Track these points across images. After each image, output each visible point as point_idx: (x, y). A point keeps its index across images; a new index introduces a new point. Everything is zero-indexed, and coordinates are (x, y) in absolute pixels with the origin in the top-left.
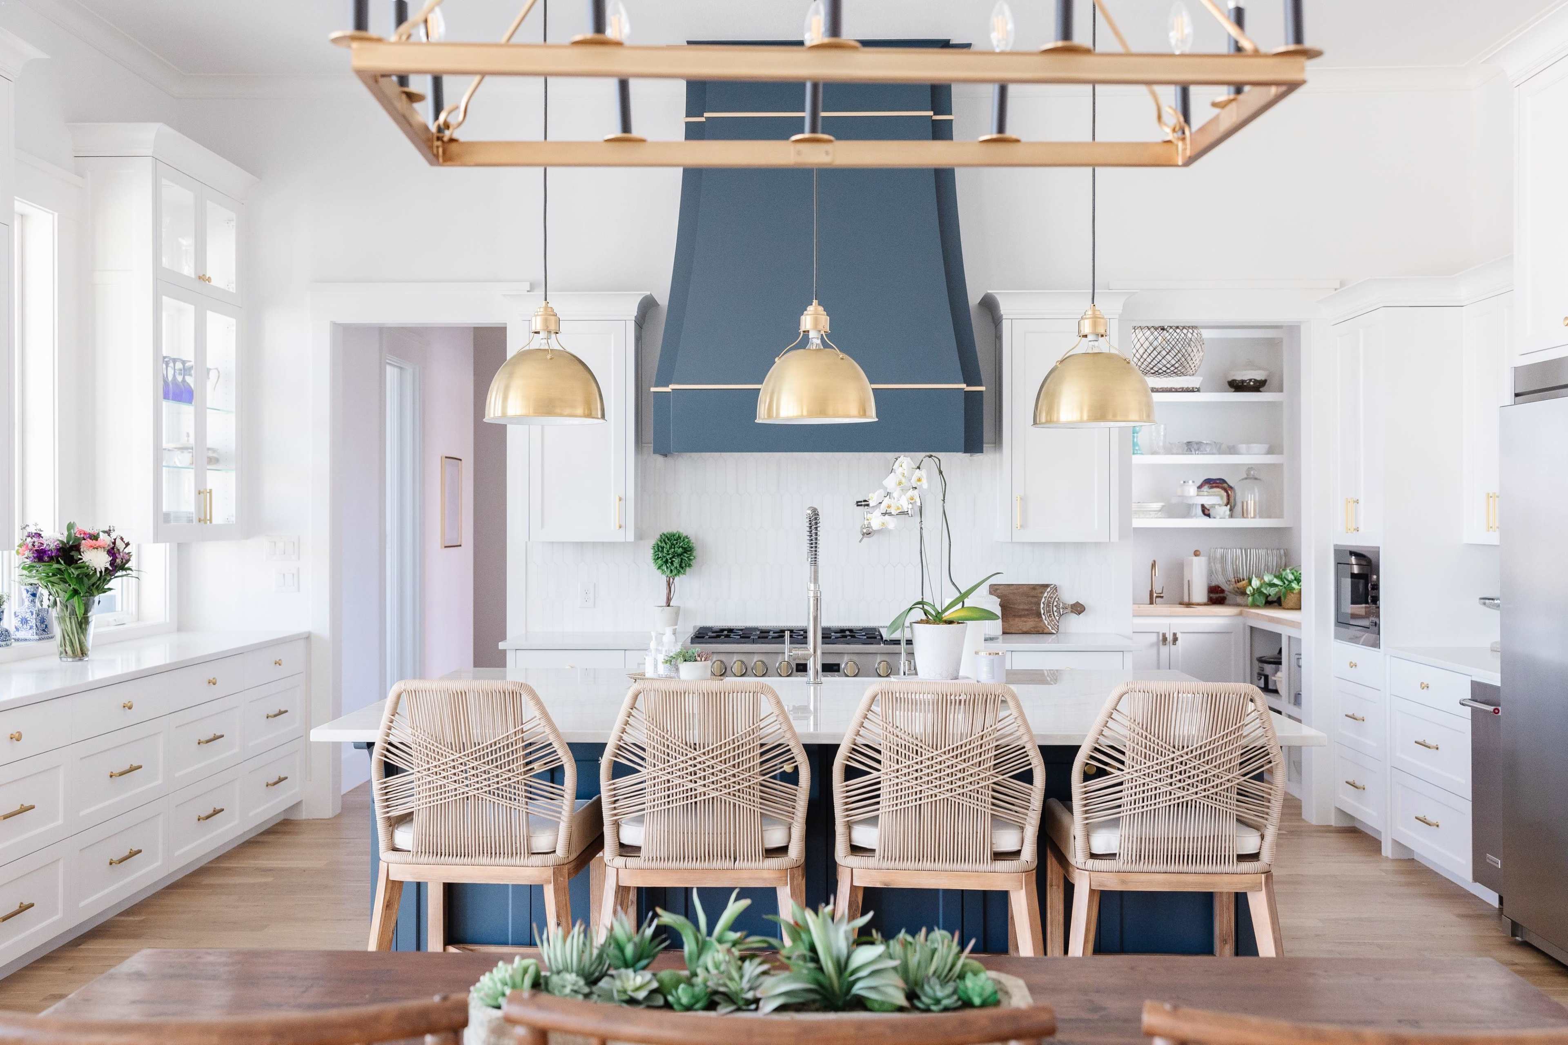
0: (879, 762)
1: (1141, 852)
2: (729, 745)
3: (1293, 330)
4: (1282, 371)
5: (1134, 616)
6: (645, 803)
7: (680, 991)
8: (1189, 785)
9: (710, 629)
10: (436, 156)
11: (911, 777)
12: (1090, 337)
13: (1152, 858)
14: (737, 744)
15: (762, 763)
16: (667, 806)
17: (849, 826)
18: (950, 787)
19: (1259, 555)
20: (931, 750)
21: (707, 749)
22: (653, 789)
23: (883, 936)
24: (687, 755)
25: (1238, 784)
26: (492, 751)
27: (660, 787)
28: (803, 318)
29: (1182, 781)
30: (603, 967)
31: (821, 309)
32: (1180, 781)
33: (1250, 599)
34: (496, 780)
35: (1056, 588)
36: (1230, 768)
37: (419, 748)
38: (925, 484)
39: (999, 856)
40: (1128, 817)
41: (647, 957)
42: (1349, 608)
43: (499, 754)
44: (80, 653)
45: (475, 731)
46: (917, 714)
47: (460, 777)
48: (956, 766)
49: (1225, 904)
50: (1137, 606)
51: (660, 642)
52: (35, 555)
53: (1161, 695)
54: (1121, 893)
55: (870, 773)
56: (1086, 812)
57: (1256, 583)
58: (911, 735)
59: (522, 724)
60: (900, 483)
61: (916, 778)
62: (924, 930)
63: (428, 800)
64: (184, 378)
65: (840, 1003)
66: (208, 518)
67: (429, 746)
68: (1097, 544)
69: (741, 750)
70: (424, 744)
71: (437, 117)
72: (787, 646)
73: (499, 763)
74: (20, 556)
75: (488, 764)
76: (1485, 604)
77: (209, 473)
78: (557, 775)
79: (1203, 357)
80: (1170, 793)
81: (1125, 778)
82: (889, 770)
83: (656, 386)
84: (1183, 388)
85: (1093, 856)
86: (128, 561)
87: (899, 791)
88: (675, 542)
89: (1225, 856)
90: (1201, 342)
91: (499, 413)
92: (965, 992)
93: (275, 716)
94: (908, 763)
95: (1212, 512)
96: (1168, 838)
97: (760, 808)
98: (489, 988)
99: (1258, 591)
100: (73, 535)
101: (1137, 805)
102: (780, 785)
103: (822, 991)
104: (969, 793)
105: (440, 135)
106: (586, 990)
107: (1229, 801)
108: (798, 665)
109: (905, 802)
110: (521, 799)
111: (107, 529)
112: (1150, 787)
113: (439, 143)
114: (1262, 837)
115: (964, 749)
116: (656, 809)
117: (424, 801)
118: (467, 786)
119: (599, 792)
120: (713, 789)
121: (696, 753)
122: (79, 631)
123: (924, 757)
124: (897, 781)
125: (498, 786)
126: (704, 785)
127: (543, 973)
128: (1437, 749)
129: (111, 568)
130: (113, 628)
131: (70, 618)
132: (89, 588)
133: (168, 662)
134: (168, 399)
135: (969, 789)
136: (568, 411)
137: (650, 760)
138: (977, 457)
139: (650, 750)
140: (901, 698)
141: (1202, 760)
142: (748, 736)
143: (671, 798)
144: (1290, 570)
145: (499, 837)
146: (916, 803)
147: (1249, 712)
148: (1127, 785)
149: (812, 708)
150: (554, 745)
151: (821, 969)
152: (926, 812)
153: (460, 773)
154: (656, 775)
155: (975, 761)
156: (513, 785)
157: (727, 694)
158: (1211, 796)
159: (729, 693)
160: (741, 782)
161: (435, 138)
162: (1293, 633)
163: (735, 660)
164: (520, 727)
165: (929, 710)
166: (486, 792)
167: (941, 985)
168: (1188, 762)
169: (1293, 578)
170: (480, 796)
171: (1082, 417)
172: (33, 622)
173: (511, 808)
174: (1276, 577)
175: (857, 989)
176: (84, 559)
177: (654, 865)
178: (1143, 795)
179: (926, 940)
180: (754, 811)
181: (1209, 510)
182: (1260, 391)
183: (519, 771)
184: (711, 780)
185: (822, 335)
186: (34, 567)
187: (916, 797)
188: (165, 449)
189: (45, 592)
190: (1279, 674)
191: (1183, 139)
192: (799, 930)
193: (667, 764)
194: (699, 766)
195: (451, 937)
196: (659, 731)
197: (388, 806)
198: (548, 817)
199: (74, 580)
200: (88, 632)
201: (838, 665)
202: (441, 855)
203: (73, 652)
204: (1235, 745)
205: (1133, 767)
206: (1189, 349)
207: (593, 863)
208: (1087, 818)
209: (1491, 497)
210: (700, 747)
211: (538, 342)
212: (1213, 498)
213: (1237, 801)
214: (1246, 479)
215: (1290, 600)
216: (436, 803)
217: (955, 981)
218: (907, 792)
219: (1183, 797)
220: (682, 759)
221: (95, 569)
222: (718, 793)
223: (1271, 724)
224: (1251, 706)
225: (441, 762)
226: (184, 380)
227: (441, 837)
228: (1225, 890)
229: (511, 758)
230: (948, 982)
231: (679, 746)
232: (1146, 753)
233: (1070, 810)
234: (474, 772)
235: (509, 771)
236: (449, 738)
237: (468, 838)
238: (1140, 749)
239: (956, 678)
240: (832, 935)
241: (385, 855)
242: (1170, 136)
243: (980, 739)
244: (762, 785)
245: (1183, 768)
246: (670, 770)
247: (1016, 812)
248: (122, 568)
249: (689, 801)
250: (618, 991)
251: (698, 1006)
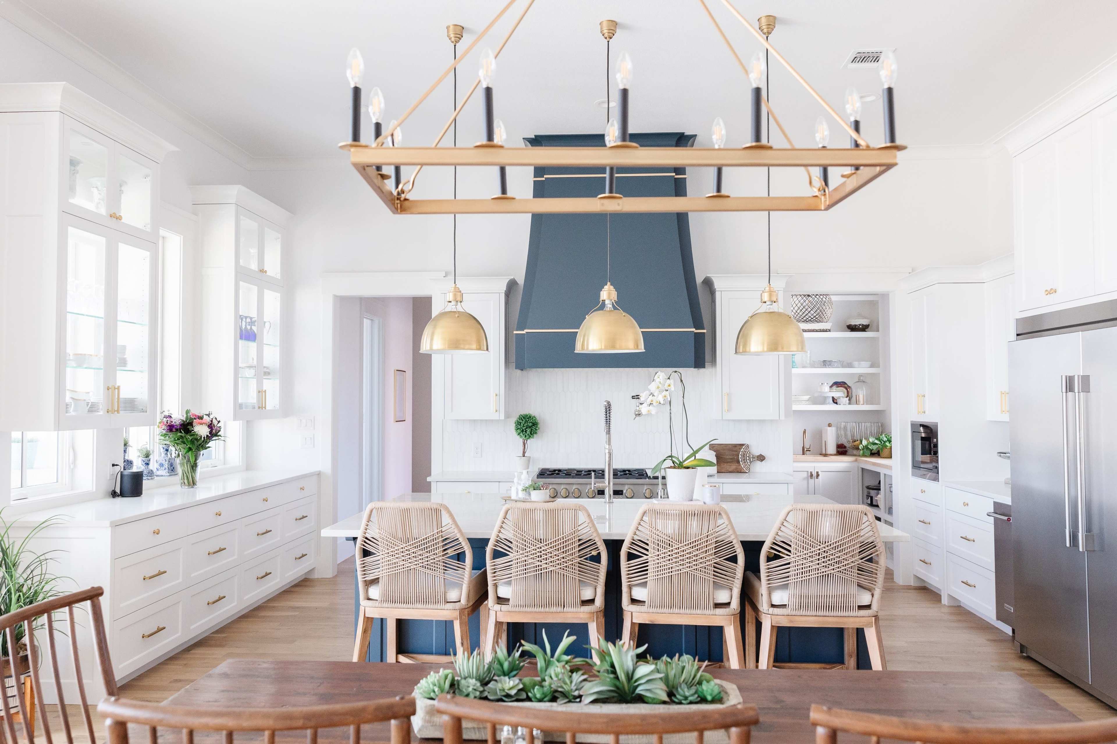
0: (647, 550)
1: (801, 604)
2: (561, 540)
3: (885, 296)
4: (878, 320)
5: (794, 462)
6: (512, 573)
7: (535, 690)
8: (829, 564)
9: (548, 470)
10: (397, 209)
11: (666, 559)
12: (768, 303)
13: (807, 608)
14: (565, 540)
15: (579, 551)
16: (525, 576)
17: (630, 588)
18: (689, 565)
19: (867, 426)
20: (678, 543)
21: (548, 542)
22: (516, 565)
23: (653, 659)
24: (536, 546)
25: (858, 564)
26: (424, 543)
27: (520, 564)
28: (602, 293)
29: (825, 562)
30: (491, 675)
31: (612, 287)
32: (824, 562)
33: (861, 452)
34: (427, 559)
35: (748, 446)
36: (853, 555)
37: (383, 541)
38: (672, 388)
39: (717, 605)
40: (793, 583)
41: (516, 670)
42: (920, 457)
43: (428, 545)
44: (192, 483)
45: (414, 531)
46: (670, 521)
47: (406, 557)
48: (692, 553)
49: (850, 634)
50: (795, 456)
51: (519, 479)
52: (168, 428)
53: (812, 512)
54: (790, 628)
55: (642, 557)
56: (769, 580)
57: (865, 443)
58: (666, 535)
59: (442, 527)
60: (658, 387)
61: (669, 560)
62: (677, 655)
63: (388, 571)
64: (251, 327)
65: (629, 698)
66: (264, 406)
67: (388, 539)
68: (772, 421)
69: (567, 543)
70: (386, 538)
71: (397, 187)
72: (593, 480)
73: (428, 550)
74: (160, 428)
75: (422, 550)
76: (1000, 456)
77: (264, 381)
78: (461, 556)
79: (832, 312)
80: (818, 569)
81: (791, 561)
82: (653, 555)
83: (517, 330)
84: (820, 329)
85: (773, 606)
86: (219, 431)
87: (659, 567)
88: (527, 420)
89: (851, 606)
90: (831, 302)
91: (428, 348)
92: (702, 693)
93: (300, 519)
94: (664, 551)
95: (838, 401)
96: (817, 596)
97: (579, 577)
98: (426, 687)
99: (866, 447)
100: (189, 417)
101: (799, 576)
102: (590, 563)
103: (618, 691)
104: (700, 569)
105: (399, 197)
106: (481, 689)
107: (853, 574)
108: (599, 491)
109: (662, 574)
110: (441, 571)
111: (208, 413)
112: (806, 565)
113: (398, 201)
114: (873, 595)
115: (697, 543)
116: (518, 577)
117: (386, 571)
118: (410, 563)
119: (486, 567)
120: (551, 566)
121: (542, 545)
122: (192, 471)
123: (673, 548)
124: (658, 561)
125: (427, 563)
126: (546, 563)
127: (456, 678)
128: (974, 541)
129: (210, 435)
130: (210, 469)
131: (187, 464)
132: (198, 447)
133: (240, 488)
134: (242, 339)
135: (700, 566)
136: (467, 347)
137: (515, 548)
138: (702, 370)
139: (515, 542)
140: (660, 512)
141: (837, 550)
142: (571, 535)
143: (527, 571)
144: (885, 435)
145: (428, 592)
146: (669, 575)
147: (864, 522)
148: (792, 565)
149: (607, 517)
150: (460, 539)
151: (617, 678)
152: (675, 580)
153: (406, 556)
154: (518, 557)
155: (703, 550)
156: (436, 562)
157: (559, 511)
158: (842, 571)
159: (560, 510)
160: (567, 561)
161: (396, 198)
162: (887, 472)
163: (562, 488)
164: (440, 529)
165: (676, 519)
166: (421, 566)
167: (688, 688)
168: (828, 551)
169: (887, 440)
170: (417, 569)
171: (763, 349)
172: (166, 466)
173: (435, 576)
174: (876, 439)
175: (639, 690)
176: (195, 431)
177: (517, 609)
178: (802, 570)
179: (679, 660)
180: (575, 578)
181: (836, 400)
182: (866, 331)
183: (440, 555)
184: (550, 560)
185: (613, 302)
186: (167, 434)
187: (669, 571)
188: (240, 367)
189: (173, 449)
190: (879, 496)
191: (825, 195)
192: (604, 655)
193: (524, 551)
194: (543, 552)
195: (401, 650)
196: (520, 532)
197: (365, 574)
198: (456, 581)
199: (189, 442)
200: (197, 472)
201: (622, 491)
202: (395, 603)
203: (189, 483)
204: (856, 541)
205: (796, 554)
206: (824, 307)
207: (482, 608)
208: (769, 584)
209: (1003, 394)
210: (543, 541)
211: (451, 308)
212: (839, 393)
213: (858, 574)
214: (858, 382)
215: (886, 452)
216: (392, 573)
217: (696, 685)
218: (664, 568)
219: (826, 572)
220: (533, 548)
221: (201, 436)
222: (554, 568)
223: (877, 529)
224: (865, 519)
225: (395, 549)
226: (251, 328)
227: (395, 592)
228: (851, 627)
229: (435, 547)
230: (692, 686)
231: (531, 540)
232: (803, 546)
233: (759, 578)
234: (414, 555)
235: (434, 554)
236: (400, 535)
237: (410, 593)
238: (800, 543)
239: (692, 500)
240: (624, 658)
241: (363, 602)
242: (817, 193)
243: (706, 537)
244: (579, 563)
245: (826, 555)
246: (526, 554)
247: (727, 580)
248: (216, 435)
249: (538, 572)
250: (500, 690)
251: (545, 699)
